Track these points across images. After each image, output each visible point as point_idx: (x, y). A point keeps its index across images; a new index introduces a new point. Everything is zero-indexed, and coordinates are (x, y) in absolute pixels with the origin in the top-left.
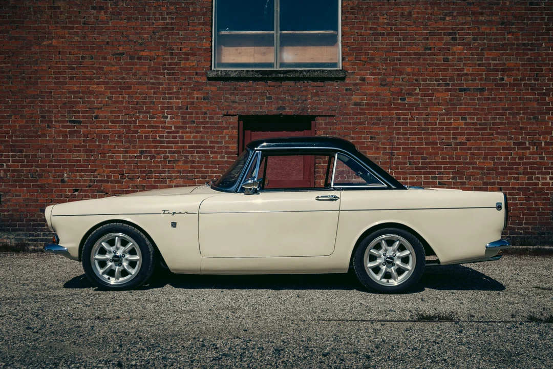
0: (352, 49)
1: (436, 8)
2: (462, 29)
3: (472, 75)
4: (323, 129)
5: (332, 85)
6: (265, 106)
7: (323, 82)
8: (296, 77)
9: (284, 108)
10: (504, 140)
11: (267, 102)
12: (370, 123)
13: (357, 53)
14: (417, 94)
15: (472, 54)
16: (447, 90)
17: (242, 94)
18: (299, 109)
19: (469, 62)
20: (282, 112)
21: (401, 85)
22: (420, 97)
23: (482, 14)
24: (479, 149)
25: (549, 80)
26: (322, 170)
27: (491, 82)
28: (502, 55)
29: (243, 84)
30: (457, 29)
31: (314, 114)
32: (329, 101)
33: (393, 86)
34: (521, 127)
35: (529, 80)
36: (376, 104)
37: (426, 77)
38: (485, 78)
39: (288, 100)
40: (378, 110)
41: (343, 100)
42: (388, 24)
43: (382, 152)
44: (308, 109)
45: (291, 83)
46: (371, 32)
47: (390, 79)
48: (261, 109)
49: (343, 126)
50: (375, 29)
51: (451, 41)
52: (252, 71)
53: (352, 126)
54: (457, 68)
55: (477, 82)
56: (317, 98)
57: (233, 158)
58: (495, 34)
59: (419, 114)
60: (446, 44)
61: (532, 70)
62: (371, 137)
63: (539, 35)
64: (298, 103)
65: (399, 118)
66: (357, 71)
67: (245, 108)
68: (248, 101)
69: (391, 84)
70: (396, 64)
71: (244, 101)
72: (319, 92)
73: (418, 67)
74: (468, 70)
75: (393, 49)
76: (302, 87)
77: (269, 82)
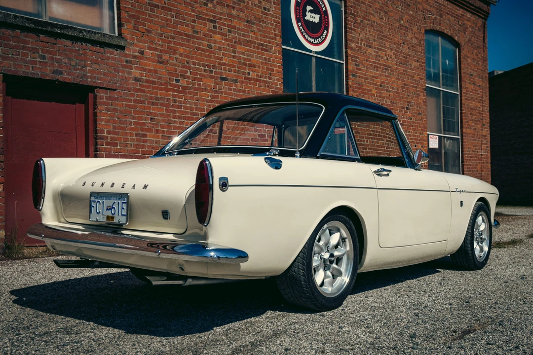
0: (132, 16)
2: (220, 19)
3: (229, 65)
4: (104, 104)
5: (112, 53)
6: (38, 66)
7: (103, 48)
8: (75, 36)
9: (61, 73)
10: (252, 131)
11: (40, 62)
12: (150, 102)
13: (134, 21)
14: (189, 77)
15: (228, 45)
16: (211, 77)
17: (6, 46)
18: (77, 77)
19: (226, 52)
20: (58, 77)
21: (175, 65)
22: (191, 80)
23: (234, 8)
24: (236, 139)
25: (278, 80)
26: (104, 153)
27: (241, 75)
28: (248, 50)
29: (9, 32)
30: (217, 18)
31: (94, 85)
32: (109, 71)
33: (169, 66)
35: (266, 77)
36: (154, 82)
37: (195, 61)
38: (238, 71)
39: (65, 63)
40: (157, 89)
41: (123, 72)
43: (161, 135)
44: (88, 77)
45: (68, 43)
46: (148, 1)
47: (166, 57)
48: (32, 69)
49: (125, 103)
51: (212, 29)
52: (22, 17)
53: (133, 103)
54: (218, 57)
55: (232, 73)
56: (96, 66)
58: (243, 30)
59: (192, 98)
60: (209, 30)
61: (268, 69)
62: (151, 119)
63: (270, 38)
64: (77, 69)
65: (175, 100)
66: (135, 42)
67: (12, 65)
68: (15, 57)
69: (166, 63)
70: (170, 41)
71: (10, 55)
72: (99, 59)
73: (188, 49)
74: (226, 60)
75: (167, 25)
76: (80, 49)
77: (41, 35)
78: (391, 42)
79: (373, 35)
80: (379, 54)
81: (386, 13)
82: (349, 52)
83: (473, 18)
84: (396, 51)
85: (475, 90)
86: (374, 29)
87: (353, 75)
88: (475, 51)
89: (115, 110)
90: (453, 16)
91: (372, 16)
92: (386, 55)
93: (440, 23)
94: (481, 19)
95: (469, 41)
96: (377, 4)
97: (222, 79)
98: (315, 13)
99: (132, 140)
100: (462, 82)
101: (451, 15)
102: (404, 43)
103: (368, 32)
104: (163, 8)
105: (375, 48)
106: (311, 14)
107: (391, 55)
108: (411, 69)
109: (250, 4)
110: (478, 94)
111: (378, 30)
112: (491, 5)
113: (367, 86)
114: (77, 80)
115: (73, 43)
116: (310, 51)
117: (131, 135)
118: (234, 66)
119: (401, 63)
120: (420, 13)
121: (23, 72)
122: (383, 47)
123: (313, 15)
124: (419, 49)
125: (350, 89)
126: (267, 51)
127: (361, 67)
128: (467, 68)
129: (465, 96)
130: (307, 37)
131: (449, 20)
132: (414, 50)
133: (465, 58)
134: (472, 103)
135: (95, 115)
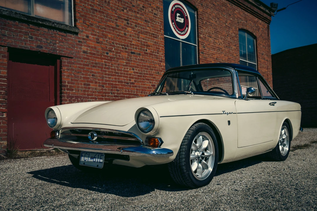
0: (82, 16)
1: (120, 3)
2: (131, 19)
3: (136, 45)
4: (66, 66)
5: (71, 36)
6: (28, 43)
7: (66, 33)
8: (50, 26)
9: (42, 47)
10: (148, 83)
11: (30, 40)
12: (92, 65)
13: (84, 18)
14: (113, 52)
15: (135, 34)
16: (126, 52)
17: (10, 30)
19: (134, 38)
20: (40, 49)
21: (106, 44)
22: (115, 53)
23: (138, 13)
24: (139, 87)
25: (162, 54)
26: (66, 95)
27: (142, 51)
28: (146, 37)
29: (12, 22)
30: (129, 18)
31: (60, 55)
32: (69, 47)
33: (102, 45)
34: (154, 77)
35: (156, 53)
36: (94, 54)
37: (117, 42)
38: (141, 48)
39: (44, 41)
40: (96, 58)
41: (77, 48)
42: (99, 5)
43: (98, 85)
44: (57, 50)
45: (46, 30)
46: (91, 7)
47: (101, 39)
48: (25, 45)
49: (78, 65)
50: (93, 6)
51: (127, 24)
52: (19, 14)
53: (82, 66)
54: (129, 40)
55: (137, 50)
56: (61, 44)
57: (4, 81)
58: (143, 25)
59: (115, 64)
60: (125, 25)
61: (157, 48)
62: (93, 75)
63: (158, 31)
64: (51, 45)
65: (106, 64)
66: (84, 30)
67: (13, 42)
68: (15, 37)
69: (101, 43)
70: (103, 30)
71: (12, 36)
72: (64, 40)
73: (113, 35)
74: (134, 42)
75: (102, 21)
76: (53, 34)
77: (30, 25)
78: (221, 35)
79: (212, 30)
80: (215, 41)
81: (218, 19)
82: (200, 40)
83: (263, 23)
84: (224, 40)
85: (265, 63)
86: (212, 28)
87: (202, 53)
88: (264, 41)
89: (72, 70)
90: (252, 22)
91: (211, 20)
92: (219, 42)
93: (246, 25)
94: (266, 24)
95: (261, 35)
96: (214, 14)
97: (132, 53)
98: (181, 18)
99: (82, 87)
100: (258, 58)
101: (251, 21)
102: (228, 36)
103: (209, 29)
104: (99, 11)
105: (213, 38)
106: (179, 18)
107: (222, 42)
108: (232, 50)
109: (147, 11)
110: (266, 65)
111: (214, 28)
112: (272, 16)
113: (209, 59)
114: (51, 51)
115: (49, 30)
116: (179, 39)
117: (81, 84)
118: (139, 46)
119: (227, 47)
120: (236, 19)
121: (19, 46)
122: (217, 37)
123: (180, 18)
124: (236, 39)
125: (200, 60)
126: (156, 38)
127: (206, 48)
128: (260, 50)
129: (260, 66)
130: (177, 30)
131: (251, 24)
132: (233, 40)
133: (259, 45)
134: (263, 70)
135: (61, 72)
